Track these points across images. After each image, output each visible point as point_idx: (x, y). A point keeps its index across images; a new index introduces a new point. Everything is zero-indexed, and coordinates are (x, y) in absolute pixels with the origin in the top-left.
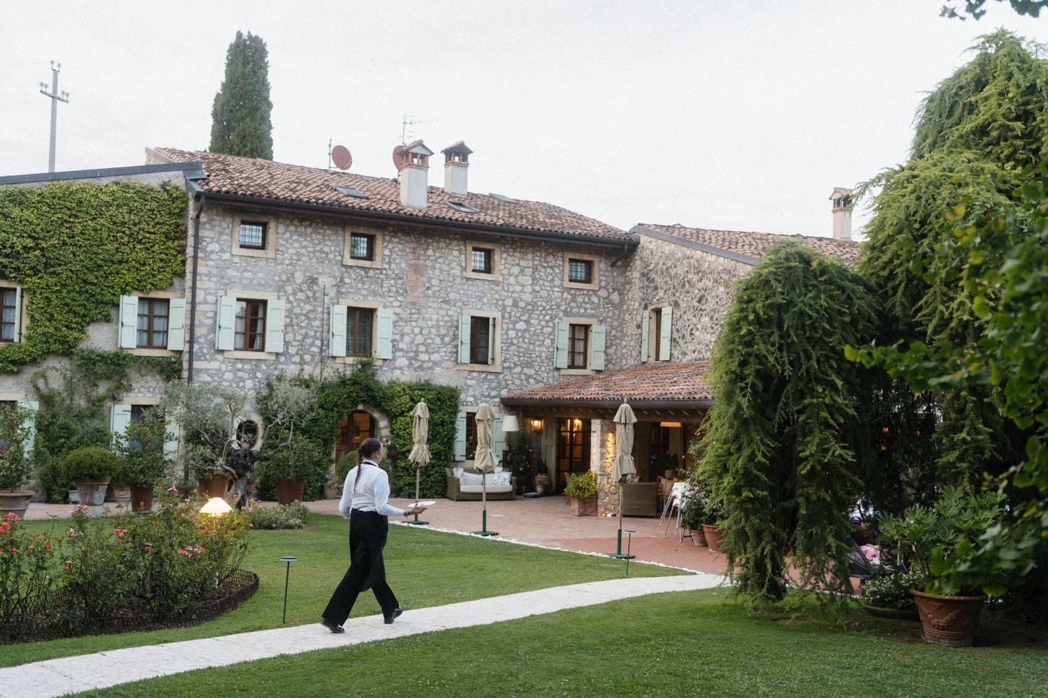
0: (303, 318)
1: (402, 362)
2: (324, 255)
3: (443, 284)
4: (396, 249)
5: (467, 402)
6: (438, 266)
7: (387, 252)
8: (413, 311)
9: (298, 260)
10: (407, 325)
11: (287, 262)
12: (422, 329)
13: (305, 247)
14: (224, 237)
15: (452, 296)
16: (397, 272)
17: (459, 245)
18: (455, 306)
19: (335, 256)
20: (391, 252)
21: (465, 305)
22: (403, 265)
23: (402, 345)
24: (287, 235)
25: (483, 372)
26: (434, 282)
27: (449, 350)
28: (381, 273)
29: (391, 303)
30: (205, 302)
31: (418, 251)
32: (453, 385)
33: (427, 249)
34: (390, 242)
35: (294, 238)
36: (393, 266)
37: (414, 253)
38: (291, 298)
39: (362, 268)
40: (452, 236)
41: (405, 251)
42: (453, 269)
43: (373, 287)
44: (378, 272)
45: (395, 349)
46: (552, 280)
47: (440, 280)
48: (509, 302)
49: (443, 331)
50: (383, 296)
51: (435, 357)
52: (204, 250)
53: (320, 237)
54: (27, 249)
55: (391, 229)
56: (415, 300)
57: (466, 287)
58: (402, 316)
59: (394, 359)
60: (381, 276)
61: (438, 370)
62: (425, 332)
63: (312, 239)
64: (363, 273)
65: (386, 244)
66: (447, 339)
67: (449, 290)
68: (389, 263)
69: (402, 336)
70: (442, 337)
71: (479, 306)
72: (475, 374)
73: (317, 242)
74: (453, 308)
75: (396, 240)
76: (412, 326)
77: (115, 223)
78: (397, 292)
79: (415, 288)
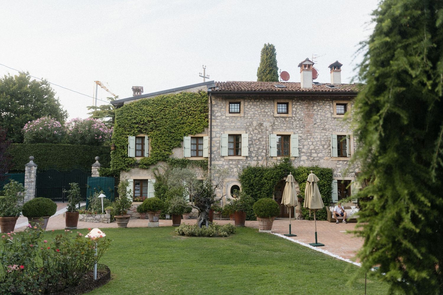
0: (258, 141)
1: (304, 158)
2: (265, 113)
3: (322, 121)
4: (299, 108)
5: (337, 175)
6: (319, 113)
7: (294, 109)
8: (308, 135)
9: (254, 116)
10: (305, 141)
11: (249, 118)
12: (313, 142)
13: (257, 111)
14: (223, 110)
15: (327, 126)
16: (299, 118)
17: (329, 103)
18: (328, 131)
19: (270, 113)
20: (296, 109)
21: (334, 130)
22: (302, 115)
23: (303, 150)
24: (249, 106)
25: (345, 161)
26: (318, 121)
27: (327, 151)
28: (292, 119)
29: (297, 132)
30: (216, 137)
31: (309, 108)
32: (330, 167)
33: (314, 106)
34: (296, 104)
35: (252, 107)
36: (298, 115)
37: (307, 109)
38: (252, 133)
39: (283, 117)
40: (326, 99)
41: (303, 108)
42: (327, 114)
43: (289, 125)
44: (291, 118)
45: (300, 152)
47: (321, 120)
49: (323, 143)
50: (293, 129)
51: (320, 155)
52: (214, 116)
53: (263, 106)
54: (149, 121)
55: (296, 99)
56: (309, 130)
57: (334, 122)
58: (303, 137)
59: (300, 157)
60: (292, 120)
61: (322, 161)
62: (314, 144)
63: (260, 107)
64: (283, 119)
65: (293, 106)
66: (326, 147)
67: (325, 124)
68: (295, 114)
69: (304, 146)
70: (323, 146)
71: (341, 130)
72: (341, 162)
73: (262, 108)
74: (328, 132)
75: (298, 104)
76: (308, 141)
77: (181, 108)
78: (300, 127)
79: (308, 124)
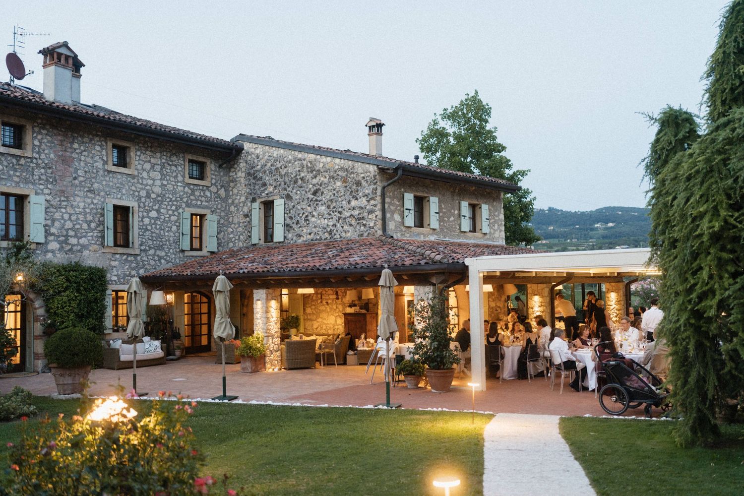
1: (54, 245)
3: (88, 175)
4: (45, 141)
5: (112, 281)
6: (83, 158)
7: (36, 143)
8: (62, 198)
10: (57, 212)
12: (70, 215)
15: (96, 185)
16: (46, 162)
17: (101, 141)
18: (99, 195)
20: (41, 143)
21: (108, 195)
22: (52, 156)
23: (53, 230)
25: (124, 254)
26: (80, 173)
27: (95, 234)
28: (32, 162)
29: (42, 190)
31: (65, 143)
32: (100, 265)
33: (72, 143)
34: (40, 133)
36: (43, 156)
37: (62, 145)
39: (13, 156)
40: (94, 132)
41: (53, 143)
42: (96, 162)
43: (24, 174)
44: (29, 160)
45: (47, 233)
46: (176, 177)
47: (86, 172)
48: (143, 193)
49: (89, 218)
50: (33, 183)
51: (83, 241)
55: (39, 121)
56: (64, 189)
57: (107, 179)
58: (52, 203)
59: (46, 243)
60: (31, 165)
61: (86, 253)
62: (73, 218)
64: (14, 161)
65: (35, 135)
66: (93, 225)
67: (93, 180)
68: (39, 153)
69: (53, 221)
70: (89, 223)
71: (119, 196)
72: (118, 256)
74: (97, 197)
75: (44, 132)
76: (61, 212)
78: (47, 180)
79: (62, 178)
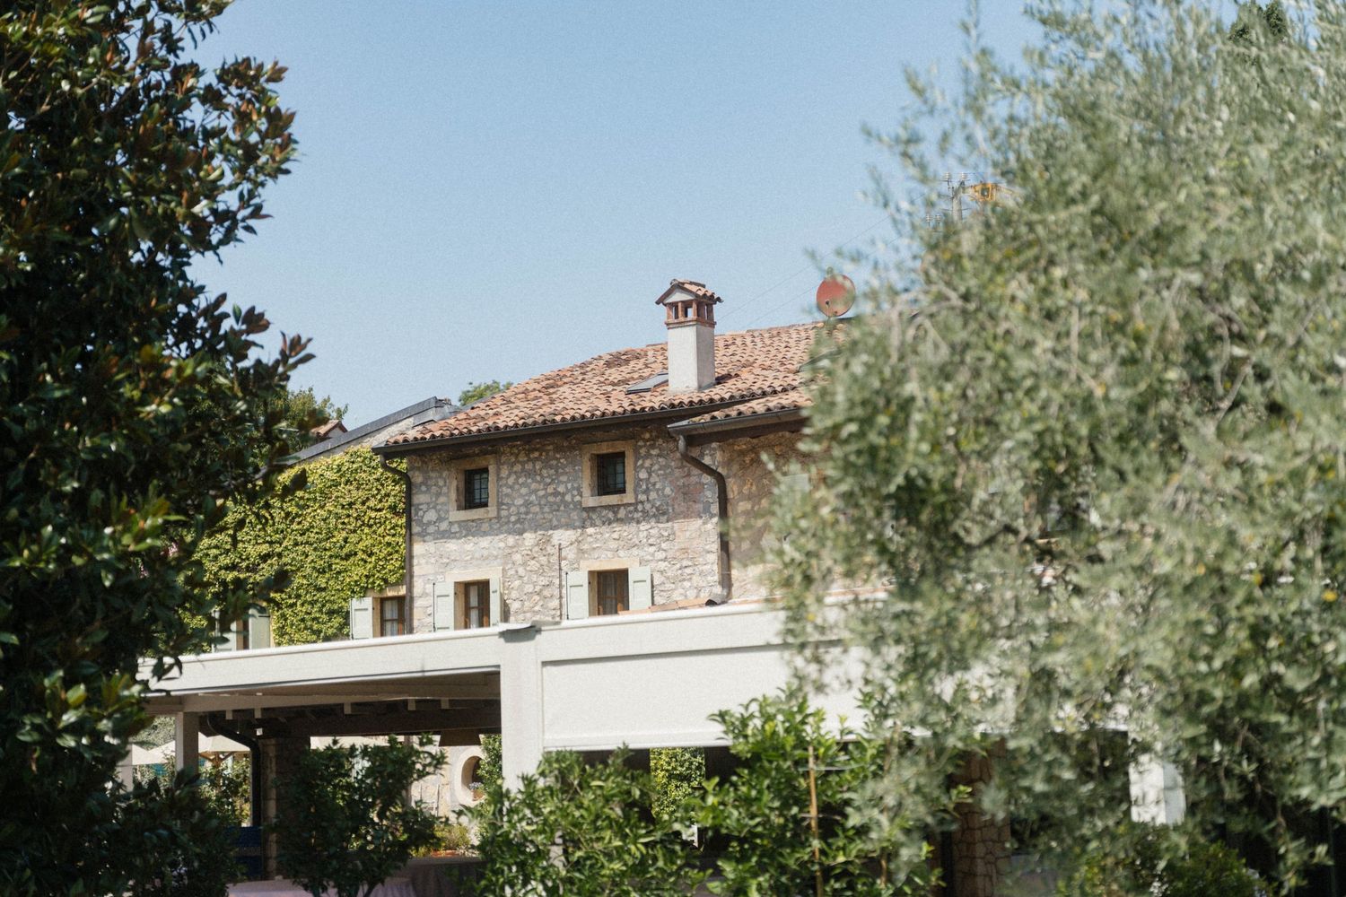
0: (537, 598)
2: (559, 498)
4: (656, 467)
7: (643, 475)
8: (685, 563)
9: (527, 513)
11: (513, 519)
13: (535, 491)
14: (442, 499)
16: (658, 503)
19: (573, 496)
20: (650, 475)
22: (668, 491)
24: (511, 481)
26: (715, 508)
28: (636, 510)
29: (653, 555)
30: (424, 594)
34: (648, 456)
35: (521, 481)
36: (653, 495)
37: (681, 468)
38: (521, 571)
39: (609, 507)
41: (670, 466)
43: (625, 534)
44: (632, 508)
50: (639, 546)
52: (420, 522)
53: (552, 472)
54: (265, 558)
55: (647, 436)
56: (686, 545)
58: (669, 574)
60: (635, 515)
63: (542, 477)
64: (611, 515)
65: (640, 462)
68: (647, 492)
73: (548, 480)
75: (654, 452)
77: (343, 507)
78: (660, 536)
79: (686, 524)
